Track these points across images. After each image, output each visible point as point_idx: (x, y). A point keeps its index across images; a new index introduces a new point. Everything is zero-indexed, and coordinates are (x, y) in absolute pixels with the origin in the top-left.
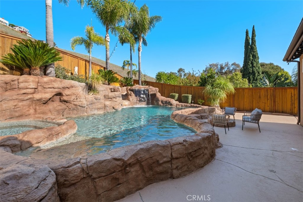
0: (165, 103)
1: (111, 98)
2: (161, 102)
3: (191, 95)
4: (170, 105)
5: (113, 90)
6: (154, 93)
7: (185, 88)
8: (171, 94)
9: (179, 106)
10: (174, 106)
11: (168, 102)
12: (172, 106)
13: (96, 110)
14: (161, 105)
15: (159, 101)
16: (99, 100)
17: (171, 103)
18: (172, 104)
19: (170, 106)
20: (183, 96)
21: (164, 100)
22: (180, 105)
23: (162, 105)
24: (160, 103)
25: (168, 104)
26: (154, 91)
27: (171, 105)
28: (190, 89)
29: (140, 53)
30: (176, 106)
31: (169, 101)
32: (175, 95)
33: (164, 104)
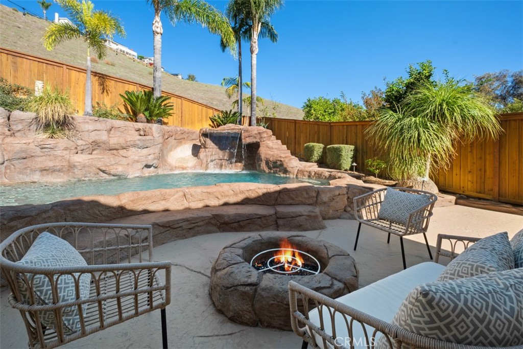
0: (274, 167)
1: (117, 149)
2: (264, 163)
3: (352, 147)
4: (283, 173)
5: (142, 133)
6: (254, 140)
7: (341, 127)
8: (305, 145)
9: (304, 175)
10: (291, 176)
11: (279, 163)
12: (288, 176)
13: (38, 173)
14: (264, 171)
15: (261, 160)
16: (49, 150)
17: (285, 166)
18: (288, 169)
19: (282, 175)
20: (328, 148)
21: (271, 159)
22: (306, 173)
23: (267, 170)
24: (263, 165)
25: (278, 169)
26: (255, 138)
27: (286, 171)
28: (353, 128)
29: (254, 56)
30: (297, 175)
31: (281, 161)
32: (313, 146)
33: (270, 168)
